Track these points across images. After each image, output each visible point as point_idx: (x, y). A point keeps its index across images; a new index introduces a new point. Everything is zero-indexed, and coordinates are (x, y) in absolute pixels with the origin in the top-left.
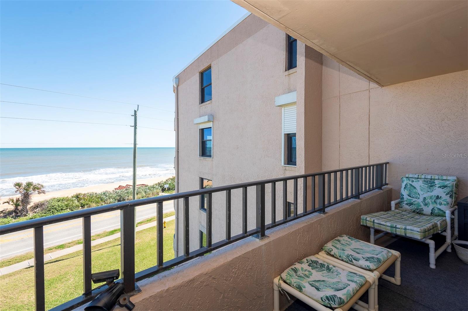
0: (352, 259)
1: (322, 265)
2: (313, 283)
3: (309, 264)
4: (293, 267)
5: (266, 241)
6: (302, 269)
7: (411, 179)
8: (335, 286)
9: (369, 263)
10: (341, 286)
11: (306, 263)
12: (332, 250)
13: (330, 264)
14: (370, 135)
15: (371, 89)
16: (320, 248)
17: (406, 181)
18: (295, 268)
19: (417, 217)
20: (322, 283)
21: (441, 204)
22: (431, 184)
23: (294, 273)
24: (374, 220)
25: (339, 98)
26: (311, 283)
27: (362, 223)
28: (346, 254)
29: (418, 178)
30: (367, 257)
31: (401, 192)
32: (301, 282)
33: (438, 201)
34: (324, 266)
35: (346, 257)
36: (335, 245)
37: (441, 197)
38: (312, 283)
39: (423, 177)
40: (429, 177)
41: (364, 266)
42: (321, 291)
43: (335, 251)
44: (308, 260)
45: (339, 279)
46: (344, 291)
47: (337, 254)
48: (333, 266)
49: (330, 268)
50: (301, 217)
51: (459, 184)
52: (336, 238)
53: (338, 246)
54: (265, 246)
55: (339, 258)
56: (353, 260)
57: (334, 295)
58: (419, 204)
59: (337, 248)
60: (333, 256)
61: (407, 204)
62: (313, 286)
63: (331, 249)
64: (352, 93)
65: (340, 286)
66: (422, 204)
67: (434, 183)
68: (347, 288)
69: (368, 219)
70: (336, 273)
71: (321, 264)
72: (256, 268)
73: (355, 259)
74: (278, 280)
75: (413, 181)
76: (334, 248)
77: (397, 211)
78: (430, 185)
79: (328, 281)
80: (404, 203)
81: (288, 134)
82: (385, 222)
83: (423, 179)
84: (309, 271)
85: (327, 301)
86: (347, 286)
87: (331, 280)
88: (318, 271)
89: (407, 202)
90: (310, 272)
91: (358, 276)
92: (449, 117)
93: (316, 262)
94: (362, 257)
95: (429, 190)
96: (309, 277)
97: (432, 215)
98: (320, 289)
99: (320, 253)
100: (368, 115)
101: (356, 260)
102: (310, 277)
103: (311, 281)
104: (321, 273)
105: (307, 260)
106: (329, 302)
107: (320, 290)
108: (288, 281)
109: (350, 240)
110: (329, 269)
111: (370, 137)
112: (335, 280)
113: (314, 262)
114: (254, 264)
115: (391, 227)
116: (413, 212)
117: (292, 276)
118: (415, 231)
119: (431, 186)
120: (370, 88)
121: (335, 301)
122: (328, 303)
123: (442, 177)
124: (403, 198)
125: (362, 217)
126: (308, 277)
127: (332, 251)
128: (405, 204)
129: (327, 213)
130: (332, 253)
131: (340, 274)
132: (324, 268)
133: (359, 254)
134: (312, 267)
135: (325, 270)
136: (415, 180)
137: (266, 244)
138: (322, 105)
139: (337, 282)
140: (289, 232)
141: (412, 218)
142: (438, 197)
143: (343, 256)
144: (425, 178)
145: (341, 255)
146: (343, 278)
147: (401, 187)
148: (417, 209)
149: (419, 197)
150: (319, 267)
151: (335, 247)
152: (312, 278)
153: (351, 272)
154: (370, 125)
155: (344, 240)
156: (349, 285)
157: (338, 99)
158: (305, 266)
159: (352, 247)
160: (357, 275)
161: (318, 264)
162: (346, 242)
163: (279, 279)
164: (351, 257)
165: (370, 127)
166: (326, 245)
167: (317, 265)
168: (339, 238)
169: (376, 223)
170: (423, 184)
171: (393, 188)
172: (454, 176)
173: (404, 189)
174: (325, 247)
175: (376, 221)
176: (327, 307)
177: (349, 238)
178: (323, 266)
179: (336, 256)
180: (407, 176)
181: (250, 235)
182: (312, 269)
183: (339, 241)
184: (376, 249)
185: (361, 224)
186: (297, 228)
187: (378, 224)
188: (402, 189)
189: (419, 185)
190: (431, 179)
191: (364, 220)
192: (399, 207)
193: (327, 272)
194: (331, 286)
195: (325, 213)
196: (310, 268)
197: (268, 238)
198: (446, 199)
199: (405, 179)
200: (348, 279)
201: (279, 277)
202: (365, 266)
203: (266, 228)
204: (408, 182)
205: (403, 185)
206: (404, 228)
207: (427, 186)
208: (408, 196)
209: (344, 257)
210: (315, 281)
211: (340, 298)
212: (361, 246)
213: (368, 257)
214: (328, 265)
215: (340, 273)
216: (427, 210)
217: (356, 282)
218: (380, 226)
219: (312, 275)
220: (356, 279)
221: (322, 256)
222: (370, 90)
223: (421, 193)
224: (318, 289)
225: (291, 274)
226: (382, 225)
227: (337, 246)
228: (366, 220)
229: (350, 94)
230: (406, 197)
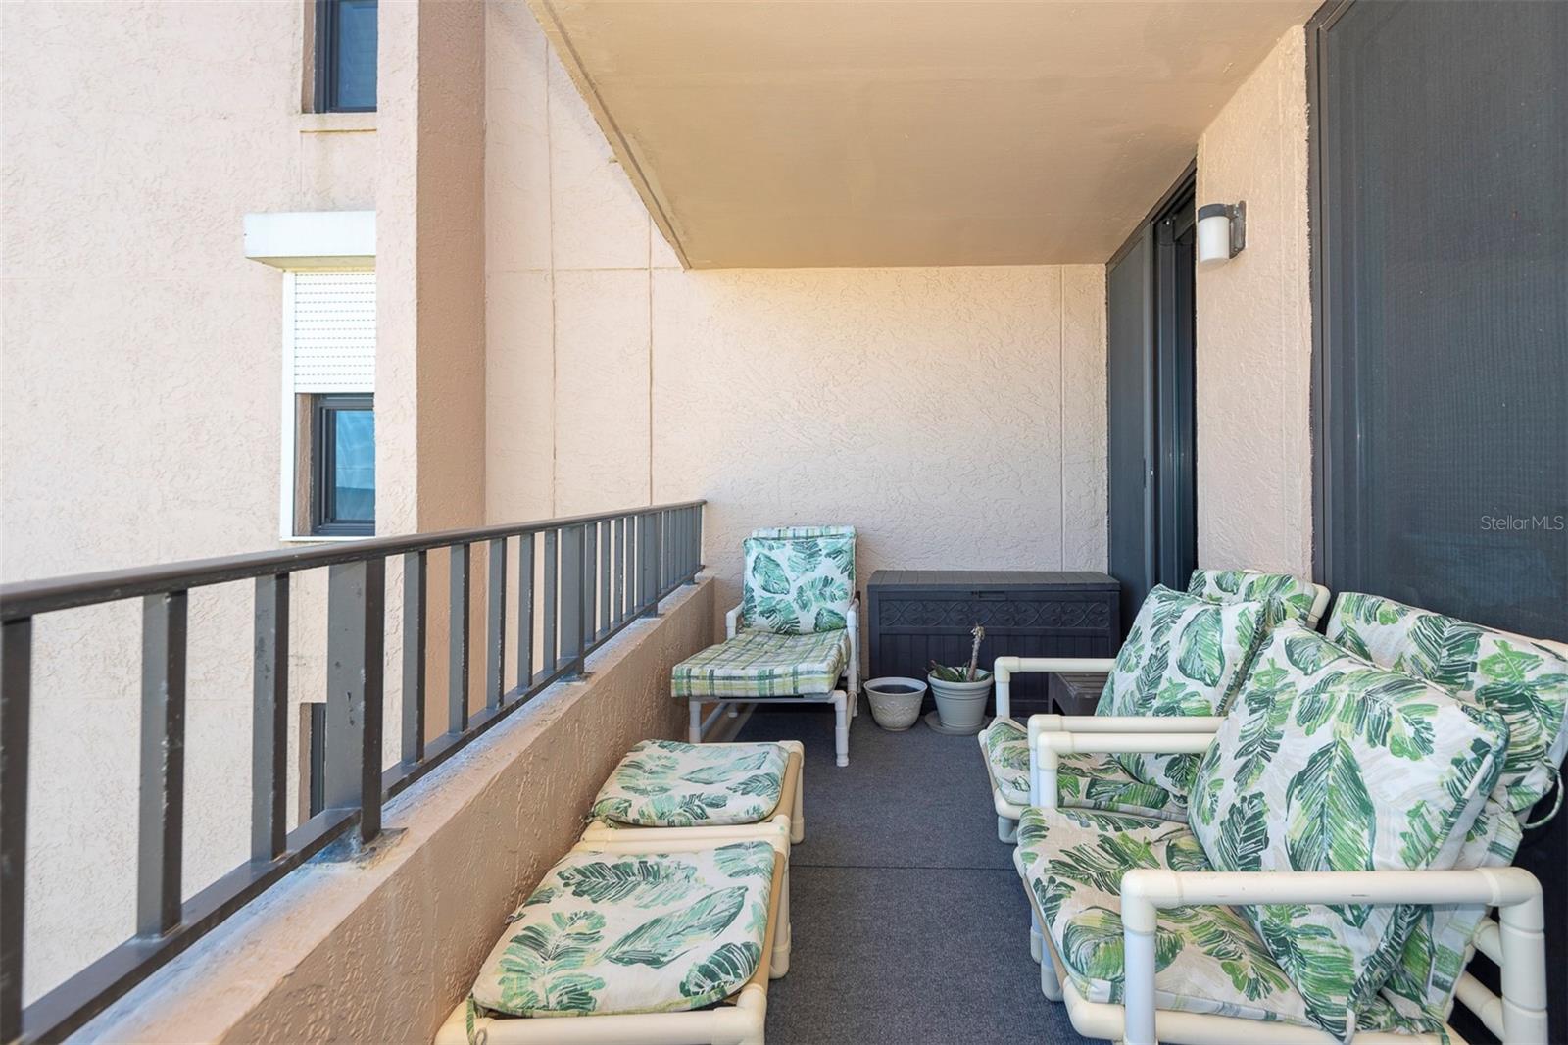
0: (703, 806)
1: (622, 871)
2: (626, 948)
3: (573, 888)
4: (517, 929)
5: (393, 858)
6: (558, 918)
7: (767, 543)
8: (705, 918)
9: (756, 797)
10: (724, 907)
11: (562, 888)
12: (627, 804)
13: (644, 856)
14: (654, 415)
15: (655, 268)
16: (584, 815)
17: (755, 550)
18: (529, 929)
19: (790, 642)
20: (656, 931)
21: (833, 598)
22: (808, 547)
23: (534, 953)
24: (712, 671)
25: (550, 277)
26: (616, 953)
27: (678, 690)
28: (678, 799)
29: (779, 539)
30: (742, 784)
31: (745, 583)
32: (577, 972)
33: (828, 591)
34: (631, 869)
35: (681, 810)
36: (633, 783)
37: (832, 580)
38: (624, 953)
39: (790, 534)
40: (803, 534)
41: (743, 816)
42: (670, 961)
43: (640, 806)
44: (566, 875)
45: (699, 889)
46: (746, 917)
47: (652, 811)
48: (658, 855)
49: (651, 866)
50: (519, 704)
51: (860, 543)
52: (626, 761)
53: (642, 782)
54: (399, 883)
55: (658, 822)
56: (709, 811)
57: (723, 947)
58: (789, 609)
59: (643, 792)
60: (636, 825)
61: (762, 613)
62: (632, 962)
63: (626, 801)
64: (597, 270)
65: (722, 906)
66: (795, 606)
67: (817, 545)
68: (747, 903)
69: (695, 672)
70: (680, 875)
71: (616, 866)
72: (358, 1019)
73: (712, 805)
74: (465, 1024)
75: (771, 548)
76: (632, 793)
77: (742, 636)
78: (808, 552)
79: (671, 915)
80: (755, 612)
81: (316, 397)
82: (743, 669)
83: (790, 539)
84: (585, 913)
85: (708, 982)
86: (742, 895)
87: (676, 903)
88: (620, 899)
89: (762, 609)
90: (592, 914)
91: (751, 850)
92: (836, 377)
93: (597, 870)
94: (727, 788)
95: (808, 566)
96: (597, 936)
97: (817, 632)
98: (662, 959)
99: (587, 835)
100: (648, 352)
101: (717, 805)
102: (602, 932)
103: (615, 948)
104: (630, 898)
105: (560, 875)
106: (716, 984)
107: (665, 959)
108: (515, 1004)
109: (665, 752)
110: (649, 872)
111: (654, 421)
112: (693, 897)
113: (591, 872)
114: (349, 1005)
115: (761, 678)
116: (777, 633)
117: (530, 968)
118: (817, 672)
119: (812, 555)
120: (653, 265)
121: (735, 968)
122: (714, 988)
123: (828, 530)
124: (752, 597)
125: (677, 671)
126: (593, 938)
127: (630, 810)
128: (757, 615)
129: (590, 674)
130: (632, 815)
131: (696, 869)
132: (634, 875)
133: (712, 783)
134: (589, 895)
135: (639, 884)
136: (775, 545)
137: (400, 869)
138: (485, 293)
139: (703, 899)
140: (489, 779)
141: (781, 647)
142: (827, 582)
143: (671, 808)
144: (794, 538)
145: (666, 810)
146: (715, 878)
147: (744, 568)
148: (786, 623)
149: (788, 587)
150: (616, 880)
151: (636, 790)
152: (610, 936)
153: (722, 846)
154: (654, 383)
155: (649, 757)
156: (747, 890)
157: (545, 279)
158: (565, 902)
159: (683, 770)
160: (747, 848)
161: (605, 872)
162: (660, 763)
163: (470, 1019)
164: (697, 802)
165: (654, 391)
166: (600, 796)
167: (603, 877)
168: (631, 757)
169: (719, 679)
170: (795, 553)
171: (717, 577)
172: (850, 526)
173: (753, 572)
174: (601, 802)
175: (718, 673)
176: (711, 1006)
177: (664, 747)
178: (626, 872)
179: (648, 822)
180: (754, 535)
181: (306, 854)
182: (595, 901)
183: (638, 765)
184: (746, 753)
185: (674, 694)
186: (517, 754)
187: (724, 679)
188: (748, 572)
189: (784, 554)
190: (807, 538)
191: (683, 678)
192: (743, 626)
193: (649, 886)
194: (690, 924)
195: (584, 675)
196: (584, 903)
197: (400, 837)
198: (842, 584)
199: (752, 542)
200: (729, 873)
201: (463, 1010)
202: (748, 811)
203: (385, 791)
204: (761, 550)
205: (750, 561)
206: (791, 671)
207: (802, 556)
208: (764, 589)
209: (676, 812)
210: (628, 938)
211: (747, 946)
212: (703, 758)
213: (742, 781)
214: (640, 862)
215: (693, 867)
216: (807, 621)
217: (756, 870)
218: (731, 685)
219: (603, 925)
220: (752, 859)
221: (602, 841)
222: (653, 270)
223: (791, 576)
224: (654, 961)
225: (519, 964)
226: (734, 678)
227: (640, 783)
228: (689, 677)
229: (590, 270)
230: (758, 594)
